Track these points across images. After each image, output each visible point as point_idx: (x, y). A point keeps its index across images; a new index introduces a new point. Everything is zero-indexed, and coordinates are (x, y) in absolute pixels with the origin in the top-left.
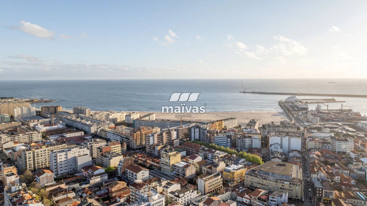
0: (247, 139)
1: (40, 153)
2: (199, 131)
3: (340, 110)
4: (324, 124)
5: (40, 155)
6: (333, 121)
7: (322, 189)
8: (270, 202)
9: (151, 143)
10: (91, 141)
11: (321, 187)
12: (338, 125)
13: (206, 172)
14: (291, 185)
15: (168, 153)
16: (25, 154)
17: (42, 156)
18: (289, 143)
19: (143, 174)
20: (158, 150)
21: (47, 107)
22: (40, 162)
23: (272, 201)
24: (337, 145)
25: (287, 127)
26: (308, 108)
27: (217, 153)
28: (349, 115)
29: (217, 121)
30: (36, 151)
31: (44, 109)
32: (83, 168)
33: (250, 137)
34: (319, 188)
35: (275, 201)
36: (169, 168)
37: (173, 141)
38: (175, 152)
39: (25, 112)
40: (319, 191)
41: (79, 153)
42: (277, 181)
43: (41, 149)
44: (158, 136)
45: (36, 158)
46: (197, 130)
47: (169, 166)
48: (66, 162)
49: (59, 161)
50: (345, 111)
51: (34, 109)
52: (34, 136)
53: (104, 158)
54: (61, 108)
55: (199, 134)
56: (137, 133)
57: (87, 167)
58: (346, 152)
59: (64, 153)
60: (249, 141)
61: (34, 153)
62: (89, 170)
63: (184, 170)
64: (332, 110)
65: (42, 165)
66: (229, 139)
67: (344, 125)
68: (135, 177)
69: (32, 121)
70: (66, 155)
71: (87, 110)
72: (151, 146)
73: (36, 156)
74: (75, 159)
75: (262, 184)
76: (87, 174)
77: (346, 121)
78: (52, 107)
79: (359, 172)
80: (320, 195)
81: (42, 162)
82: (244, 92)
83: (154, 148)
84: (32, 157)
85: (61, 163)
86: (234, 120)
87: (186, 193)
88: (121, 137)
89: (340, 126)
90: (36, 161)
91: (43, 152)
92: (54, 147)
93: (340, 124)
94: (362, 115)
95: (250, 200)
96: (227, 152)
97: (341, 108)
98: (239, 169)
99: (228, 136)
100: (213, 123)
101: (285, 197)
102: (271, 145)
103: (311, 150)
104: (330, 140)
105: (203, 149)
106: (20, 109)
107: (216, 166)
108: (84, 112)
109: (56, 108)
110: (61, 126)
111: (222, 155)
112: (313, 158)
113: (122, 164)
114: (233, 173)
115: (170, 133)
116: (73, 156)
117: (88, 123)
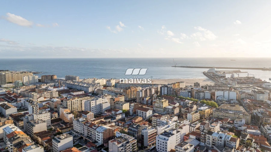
0: (201, 93)
1: (75, 102)
2: (167, 89)
3: (247, 77)
4: (241, 86)
5: (75, 103)
6: (246, 84)
7: (263, 117)
8: (235, 124)
9: (141, 96)
10: (103, 95)
11: (263, 116)
12: (249, 86)
13: (184, 112)
14: (244, 116)
15: (161, 100)
16: (67, 103)
17: (76, 104)
18: (229, 95)
19: (150, 113)
20: (147, 100)
21: (46, 76)
22: (75, 108)
23: (236, 124)
24: (258, 96)
25: (221, 86)
26: (225, 76)
27: (187, 101)
28: (254, 80)
29: (176, 83)
30: (73, 101)
31: (43, 77)
32: (106, 111)
33: (203, 92)
34: (261, 117)
35: (238, 124)
36: (162, 110)
37: (153, 95)
38: (165, 100)
39: (31, 79)
40: (261, 118)
41: (103, 101)
42: (235, 114)
43: (76, 100)
44: (145, 91)
45: (73, 105)
46: (166, 88)
47: (162, 108)
48: (96, 107)
49: (92, 106)
50: (251, 78)
51: (37, 77)
52: (54, 94)
53: (117, 105)
54: (56, 76)
55: (167, 91)
56: (129, 90)
57: (109, 110)
58: (263, 101)
59: (95, 101)
60: (203, 95)
61: (71, 102)
62: (112, 111)
63: (172, 110)
64: (242, 77)
65: (76, 110)
66: (190, 93)
67: (254, 86)
68: (145, 114)
69: (43, 85)
70: (96, 102)
71: (77, 78)
72: (141, 98)
73: (73, 104)
74: (100, 105)
75: (225, 116)
76: (111, 114)
77: (254, 84)
78: (50, 76)
80: (262, 121)
81: (76, 108)
82: (175, 67)
83: (143, 99)
84: (71, 104)
85: (93, 108)
86: (183, 83)
87: (184, 121)
88: (115, 93)
89: (251, 87)
90: (73, 107)
91: (77, 101)
92: (82, 98)
93: (251, 85)
94: (263, 80)
95: (222, 124)
96: (192, 101)
97: (247, 76)
98: (206, 109)
99: (189, 92)
100: (174, 84)
101: (244, 121)
102: (217, 97)
103: (243, 99)
104: (253, 93)
105: (176, 99)
106: (27, 77)
107: (192, 108)
108: (75, 79)
109: (52, 76)
110: (66, 88)
111: (191, 102)
112: (247, 103)
113: (133, 107)
114: (204, 111)
115: (151, 90)
116: (99, 103)
117: (85, 85)
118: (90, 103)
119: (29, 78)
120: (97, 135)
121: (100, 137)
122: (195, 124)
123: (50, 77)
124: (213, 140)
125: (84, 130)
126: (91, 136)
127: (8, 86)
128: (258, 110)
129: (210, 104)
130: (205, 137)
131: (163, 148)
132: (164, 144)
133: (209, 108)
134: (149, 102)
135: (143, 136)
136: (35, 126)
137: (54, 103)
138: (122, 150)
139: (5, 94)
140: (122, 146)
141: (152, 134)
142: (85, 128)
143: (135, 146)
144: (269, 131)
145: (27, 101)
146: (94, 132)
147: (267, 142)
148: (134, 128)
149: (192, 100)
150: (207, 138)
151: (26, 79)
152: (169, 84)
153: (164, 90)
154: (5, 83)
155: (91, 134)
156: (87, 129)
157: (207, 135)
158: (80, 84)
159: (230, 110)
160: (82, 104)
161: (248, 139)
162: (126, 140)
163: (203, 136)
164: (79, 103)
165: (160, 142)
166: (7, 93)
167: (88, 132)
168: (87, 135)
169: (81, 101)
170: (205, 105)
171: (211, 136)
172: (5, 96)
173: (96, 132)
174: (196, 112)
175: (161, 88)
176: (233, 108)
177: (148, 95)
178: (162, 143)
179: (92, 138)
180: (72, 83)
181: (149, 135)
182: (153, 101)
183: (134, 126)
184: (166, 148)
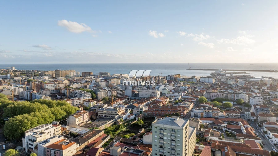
0: (191, 79)
2: (170, 77)
18: (208, 80)
31: (83, 74)
51: (79, 73)
54: (92, 73)
66: (183, 79)
71: (108, 73)
78: (88, 72)
82: (190, 69)
100: (176, 75)
103: (216, 82)
108: (107, 74)
110: (103, 79)
114: (186, 85)
119: (74, 73)
127: (61, 78)
151: (72, 74)
152: (172, 75)
153: (168, 78)
154: (59, 77)
158: (113, 76)
160: (118, 82)
169: (118, 80)
175: (166, 77)
180: (106, 76)
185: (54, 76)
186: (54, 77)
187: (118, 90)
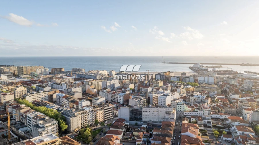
0: (187, 78)
2: (161, 76)
3: (226, 70)
5: (94, 84)
7: (229, 90)
8: (210, 95)
14: (217, 90)
15: (158, 81)
16: (88, 83)
18: (208, 80)
19: (150, 89)
21: (55, 69)
24: (230, 81)
26: (208, 70)
27: (176, 83)
28: (232, 72)
29: (167, 72)
31: (53, 70)
33: (189, 78)
35: (212, 94)
37: (150, 80)
38: (160, 81)
39: (43, 71)
40: (228, 91)
41: (115, 82)
42: (210, 89)
43: (94, 81)
48: (110, 86)
49: (107, 85)
50: (229, 70)
51: (48, 70)
54: (64, 69)
55: (161, 78)
57: (120, 89)
58: (234, 84)
59: (109, 82)
61: (91, 82)
62: (122, 89)
63: (166, 87)
64: (222, 70)
66: (178, 79)
68: (147, 90)
69: (57, 75)
70: (110, 82)
71: (83, 70)
74: (113, 85)
76: (122, 91)
77: (231, 75)
78: (58, 68)
79: (242, 88)
80: (228, 93)
82: (164, 63)
83: (143, 83)
86: (172, 73)
92: (98, 80)
98: (191, 87)
99: (178, 77)
100: (166, 72)
101: (216, 92)
102: (199, 81)
103: (219, 82)
104: (227, 79)
105: (168, 82)
106: (40, 69)
107: (180, 86)
108: (81, 70)
109: (60, 69)
110: (77, 77)
111: (179, 84)
112: (221, 84)
113: (137, 86)
114: (189, 88)
115: (148, 76)
116: (113, 83)
117: (93, 75)
118: (106, 83)
119: (41, 70)
120: (119, 98)
121: (121, 99)
122: (183, 94)
123: (59, 70)
124: (194, 99)
125: (108, 97)
126: (114, 100)
127: (25, 76)
128: (226, 86)
129: (193, 85)
130: (189, 99)
131: (163, 103)
132: (164, 101)
133: (193, 87)
134: (148, 85)
135: (149, 98)
136: (75, 94)
137: (76, 85)
138: (138, 103)
139: (30, 81)
140: (138, 101)
141: (155, 97)
142: (109, 95)
143: (145, 102)
144: (231, 97)
145: (55, 83)
146: (116, 97)
147: (227, 101)
148: (143, 94)
149: (180, 83)
150: (190, 99)
151: (39, 71)
152: (162, 73)
153: (158, 77)
154: (23, 74)
155: (114, 98)
156: (110, 95)
157: (191, 97)
158: (88, 74)
159: (207, 87)
160: (98, 85)
161: (216, 100)
162: (139, 98)
163: (188, 98)
164: (96, 84)
165: (161, 100)
166: (31, 80)
167: (112, 98)
168: (110, 100)
169: (98, 82)
170: (189, 85)
171: (193, 97)
172: (30, 82)
173: (119, 96)
174: (183, 88)
175: (156, 75)
176: (210, 86)
177: (146, 80)
178: (162, 101)
179: (114, 101)
180: (80, 73)
181: (153, 97)
182: (151, 84)
183: (143, 93)
184: (165, 103)
185: (16, 73)
186: (16, 75)
187: (105, 108)
